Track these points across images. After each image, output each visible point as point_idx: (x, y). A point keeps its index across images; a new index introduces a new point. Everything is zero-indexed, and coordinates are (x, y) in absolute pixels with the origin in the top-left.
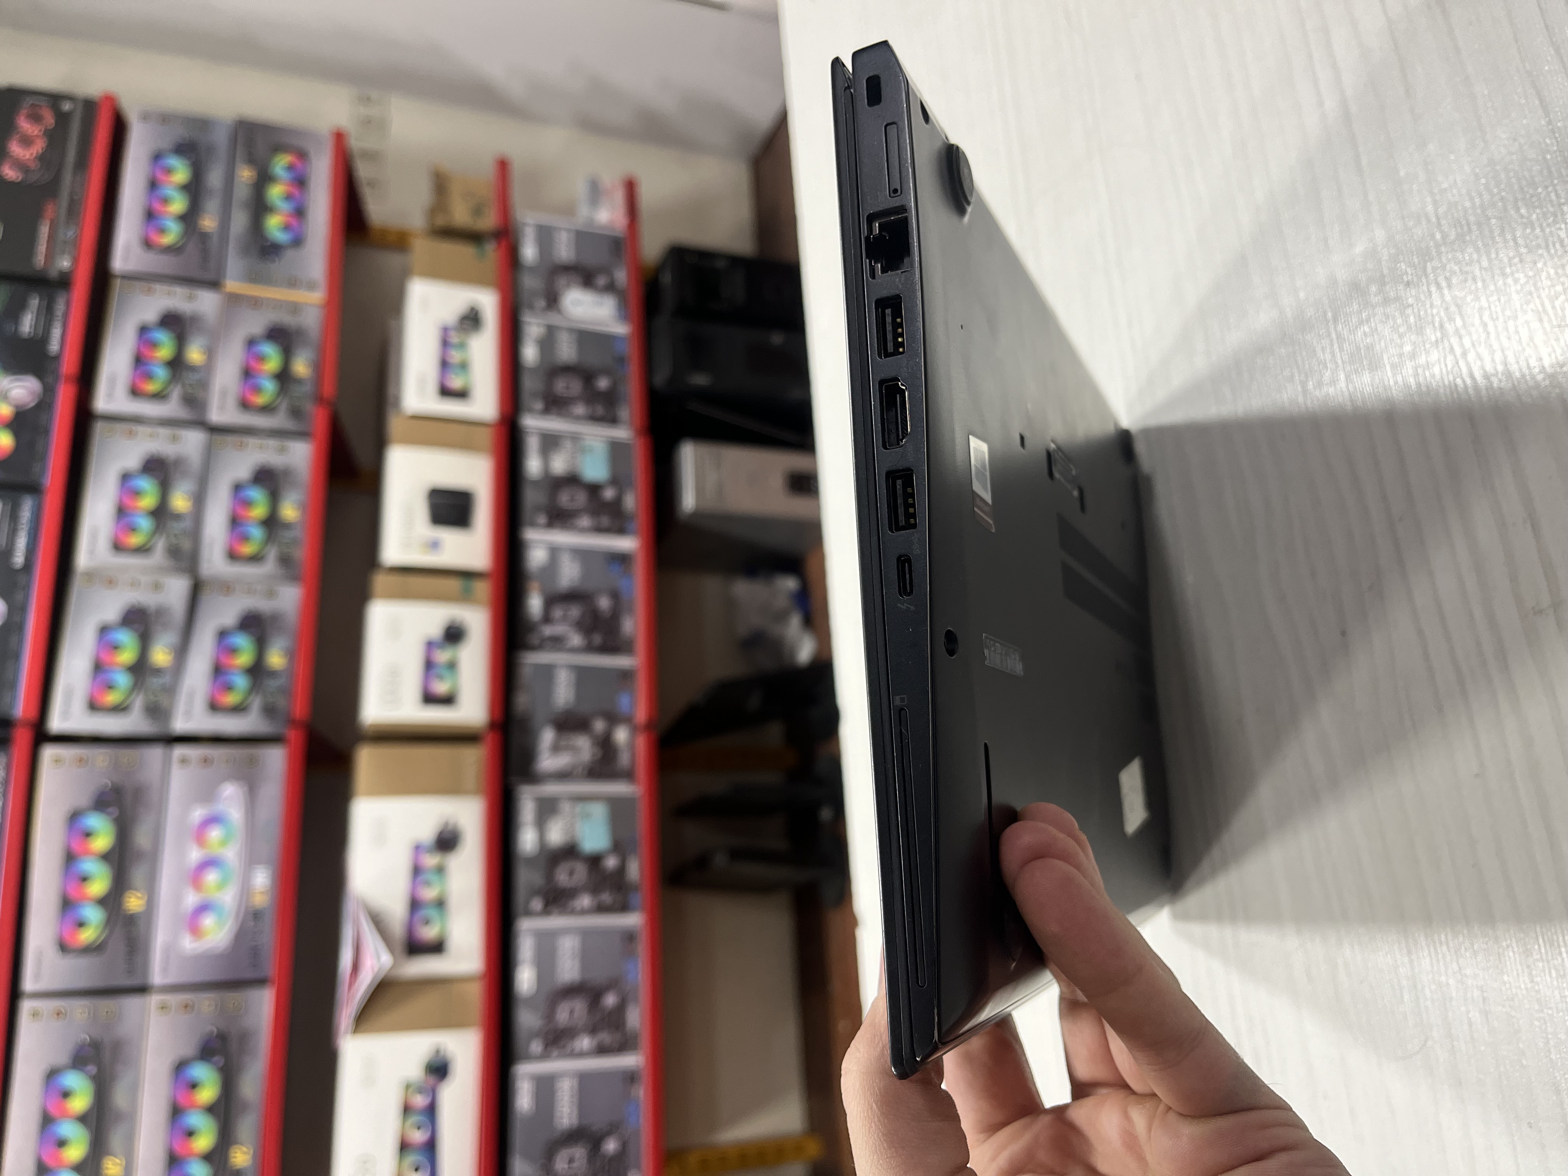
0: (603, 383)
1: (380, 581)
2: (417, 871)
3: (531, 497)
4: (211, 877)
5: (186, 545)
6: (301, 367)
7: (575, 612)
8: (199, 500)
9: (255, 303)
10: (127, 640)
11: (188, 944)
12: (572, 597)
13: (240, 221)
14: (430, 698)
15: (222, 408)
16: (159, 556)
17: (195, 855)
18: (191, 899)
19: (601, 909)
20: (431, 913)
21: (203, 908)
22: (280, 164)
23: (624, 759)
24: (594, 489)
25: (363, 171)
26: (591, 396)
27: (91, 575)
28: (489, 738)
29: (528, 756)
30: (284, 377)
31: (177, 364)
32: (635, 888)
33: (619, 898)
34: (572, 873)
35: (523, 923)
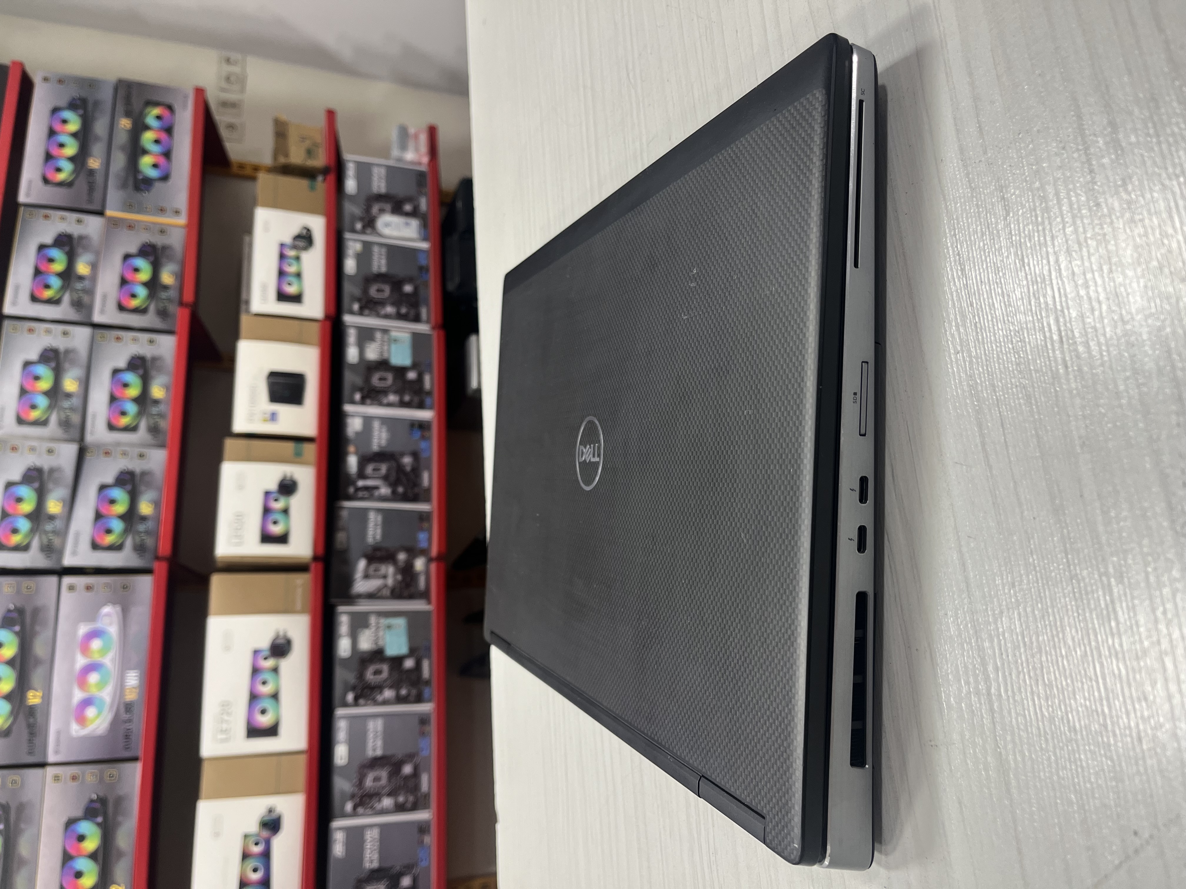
0: (408, 288)
1: (229, 444)
2: (255, 671)
3: (349, 378)
4: (93, 678)
5: (76, 419)
6: (167, 278)
7: (384, 468)
8: (86, 384)
9: (131, 226)
10: (27, 493)
11: (76, 730)
12: (380, 456)
13: (119, 160)
14: (267, 538)
15: (103, 310)
16: (53, 428)
17: (81, 661)
18: (78, 695)
19: (400, 700)
20: (267, 704)
21: (87, 702)
22: (152, 116)
23: (422, 582)
24: (400, 371)
26: (399, 298)
28: (314, 567)
29: (347, 581)
30: (153, 285)
31: (68, 275)
32: (428, 683)
33: (414, 692)
34: (377, 672)
35: (340, 712)
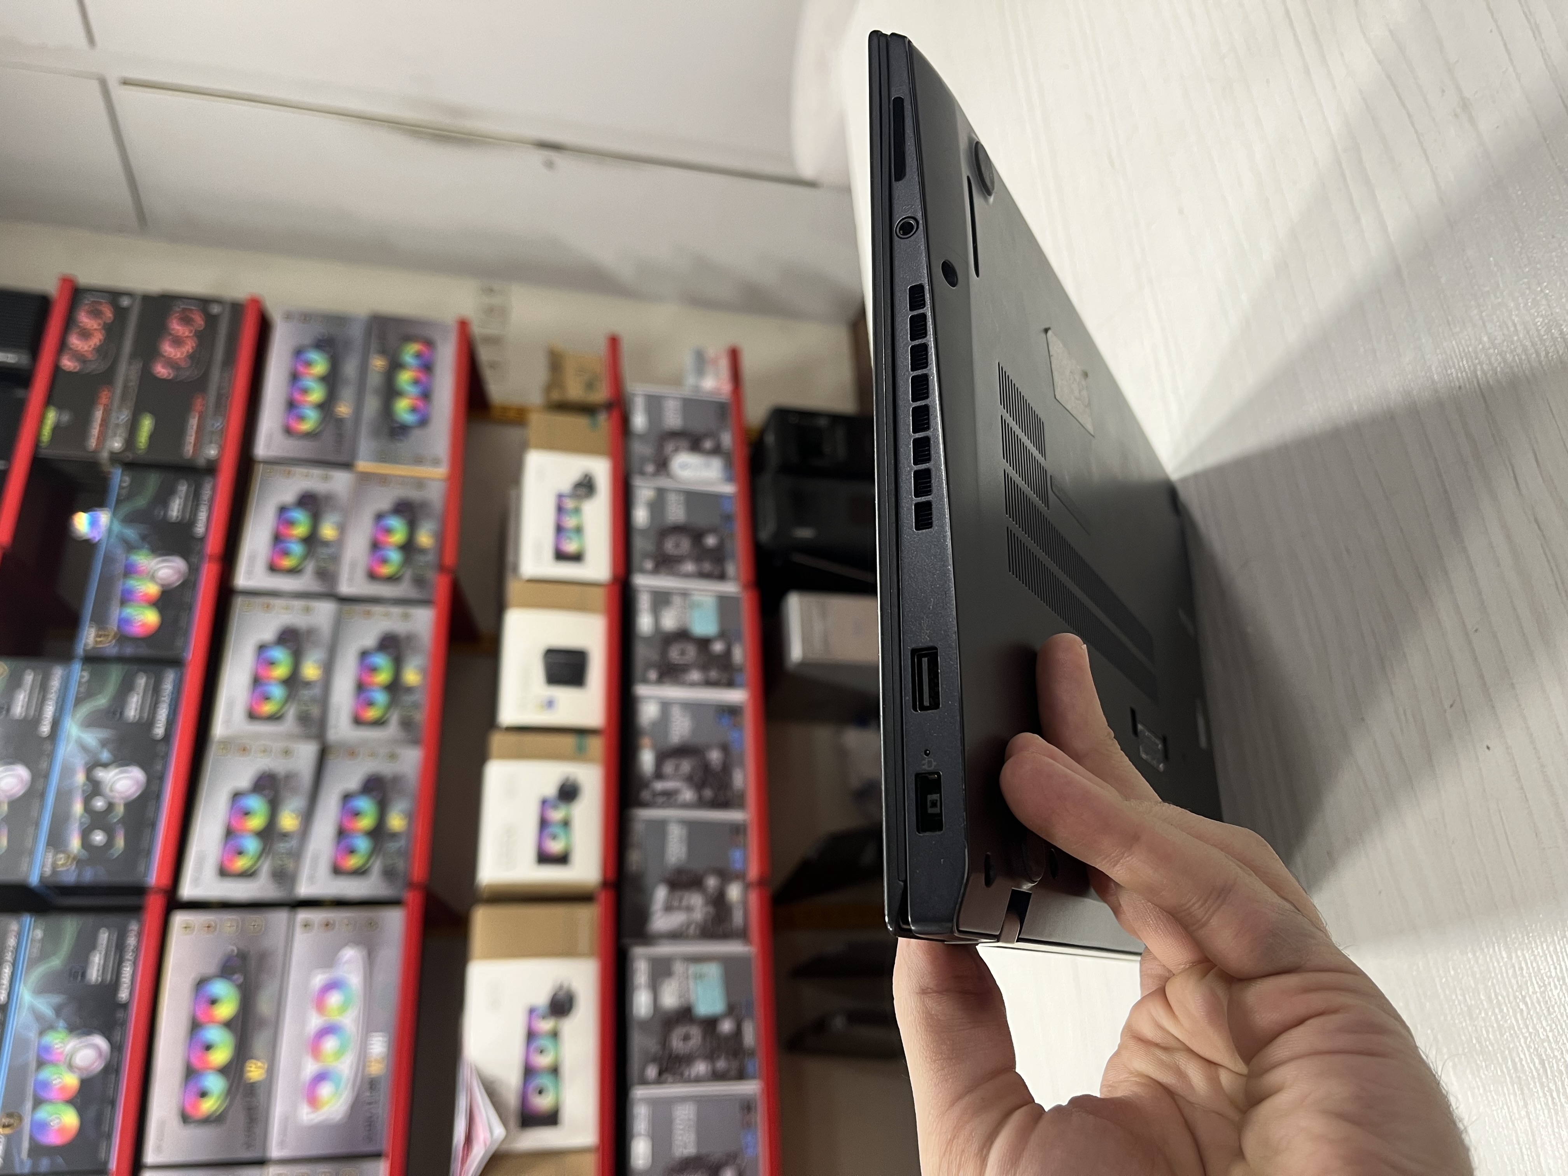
0: (711, 541)
1: (497, 741)
2: (531, 1035)
3: (642, 653)
4: (330, 1044)
5: (315, 711)
6: (425, 538)
7: (686, 766)
8: (328, 668)
9: (383, 480)
10: (257, 804)
11: (306, 1115)
12: (682, 751)
13: (372, 405)
14: (544, 858)
15: (351, 580)
16: (290, 723)
17: (315, 1022)
18: (310, 1068)
19: (717, 1076)
20: (545, 1081)
21: (321, 1077)
22: (410, 353)
23: (738, 918)
24: (704, 643)
25: (485, 355)
26: (701, 553)
27: (226, 743)
28: (602, 897)
29: (643, 915)
30: (409, 548)
31: (311, 540)
32: (752, 1053)
33: (735, 1065)
34: (686, 1038)
35: (639, 1093)
